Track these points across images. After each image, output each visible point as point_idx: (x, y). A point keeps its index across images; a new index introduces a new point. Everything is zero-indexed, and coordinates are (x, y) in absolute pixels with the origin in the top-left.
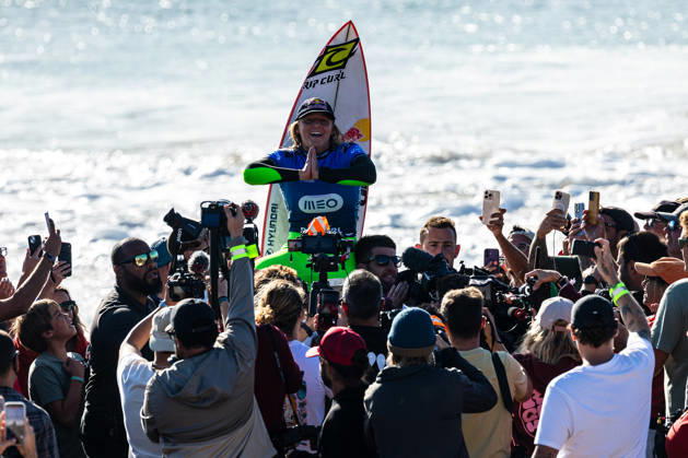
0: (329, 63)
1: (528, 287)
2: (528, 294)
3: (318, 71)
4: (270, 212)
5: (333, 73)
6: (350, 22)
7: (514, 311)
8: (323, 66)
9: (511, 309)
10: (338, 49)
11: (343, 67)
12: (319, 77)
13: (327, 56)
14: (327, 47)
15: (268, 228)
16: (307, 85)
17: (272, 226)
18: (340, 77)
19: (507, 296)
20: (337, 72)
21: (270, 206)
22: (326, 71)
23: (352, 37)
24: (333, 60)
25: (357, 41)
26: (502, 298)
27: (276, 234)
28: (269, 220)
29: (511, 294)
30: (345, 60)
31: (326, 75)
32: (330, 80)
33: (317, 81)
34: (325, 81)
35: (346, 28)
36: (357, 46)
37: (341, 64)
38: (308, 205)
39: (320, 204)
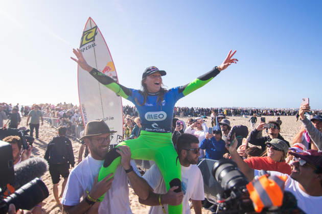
0: (87, 39)
3: (83, 44)
5: (91, 44)
6: (90, 18)
10: (89, 32)
11: (94, 40)
12: (85, 47)
13: (85, 37)
14: (84, 32)
18: (94, 45)
20: (92, 43)
22: (86, 44)
23: (93, 26)
24: (88, 38)
25: (96, 27)
30: (94, 37)
31: (87, 45)
32: (90, 47)
33: (84, 49)
34: (88, 48)
35: (89, 22)
36: (97, 30)
37: (92, 39)
38: (149, 116)
39: (155, 117)
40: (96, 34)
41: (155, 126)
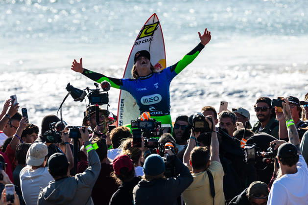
0: (146, 33)
1: (271, 149)
2: (272, 152)
3: (141, 37)
4: (120, 103)
5: (148, 38)
6: (155, 14)
7: (265, 160)
8: (143, 35)
9: (264, 159)
10: (150, 26)
11: (152, 35)
12: (141, 40)
13: (145, 30)
14: (145, 26)
15: (120, 110)
16: (136, 44)
17: (121, 109)
18: (151, 40)
19: (262, 153)
21: (121, 100)
22: (144, 37)
23: (156, 21)
24: (148, 32)
25: (158, 23)
26: (260, 154)
27: (124, 113)
28: (120, 106)
29: (264, 152)
30: (153, 32)
31: (144, 39)
32: (146, 41)
33: (141, 42)
34: (144, 41)
35: (153, 17)
36: (159, 25)
37: (151, 34)
38: (145, 101)
39: (151, 100)
40: (156, 29)
41: (152, 109)
